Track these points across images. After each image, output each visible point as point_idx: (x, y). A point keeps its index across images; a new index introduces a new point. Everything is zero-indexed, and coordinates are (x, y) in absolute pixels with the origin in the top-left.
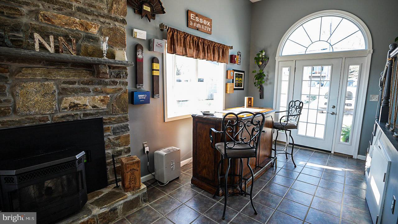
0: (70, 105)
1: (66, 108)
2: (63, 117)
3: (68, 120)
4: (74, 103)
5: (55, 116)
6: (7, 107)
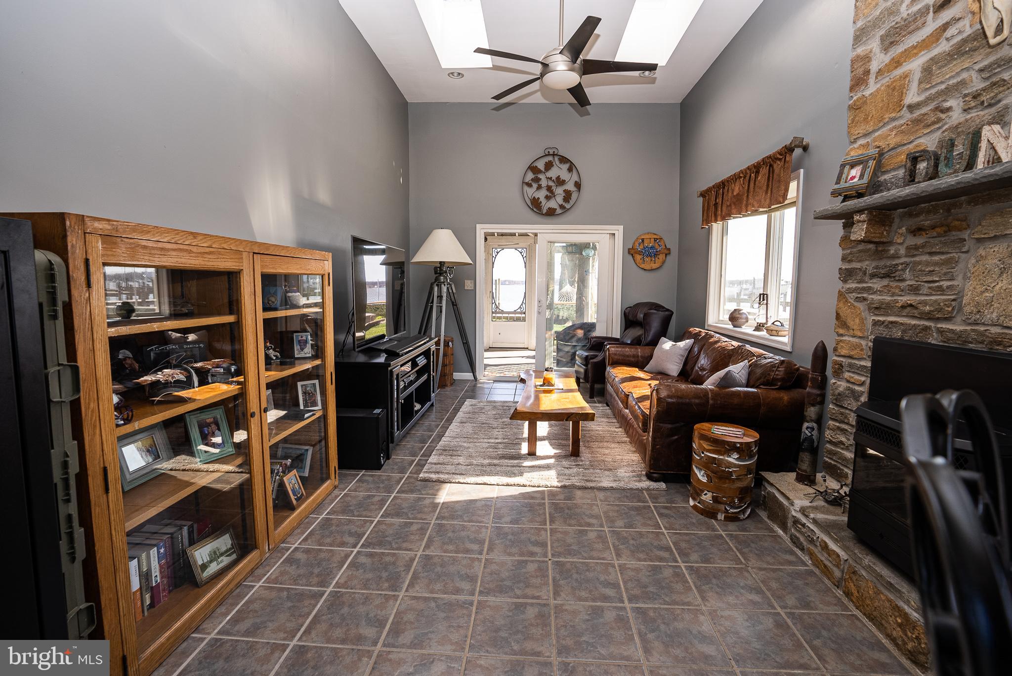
6: (948, 300)
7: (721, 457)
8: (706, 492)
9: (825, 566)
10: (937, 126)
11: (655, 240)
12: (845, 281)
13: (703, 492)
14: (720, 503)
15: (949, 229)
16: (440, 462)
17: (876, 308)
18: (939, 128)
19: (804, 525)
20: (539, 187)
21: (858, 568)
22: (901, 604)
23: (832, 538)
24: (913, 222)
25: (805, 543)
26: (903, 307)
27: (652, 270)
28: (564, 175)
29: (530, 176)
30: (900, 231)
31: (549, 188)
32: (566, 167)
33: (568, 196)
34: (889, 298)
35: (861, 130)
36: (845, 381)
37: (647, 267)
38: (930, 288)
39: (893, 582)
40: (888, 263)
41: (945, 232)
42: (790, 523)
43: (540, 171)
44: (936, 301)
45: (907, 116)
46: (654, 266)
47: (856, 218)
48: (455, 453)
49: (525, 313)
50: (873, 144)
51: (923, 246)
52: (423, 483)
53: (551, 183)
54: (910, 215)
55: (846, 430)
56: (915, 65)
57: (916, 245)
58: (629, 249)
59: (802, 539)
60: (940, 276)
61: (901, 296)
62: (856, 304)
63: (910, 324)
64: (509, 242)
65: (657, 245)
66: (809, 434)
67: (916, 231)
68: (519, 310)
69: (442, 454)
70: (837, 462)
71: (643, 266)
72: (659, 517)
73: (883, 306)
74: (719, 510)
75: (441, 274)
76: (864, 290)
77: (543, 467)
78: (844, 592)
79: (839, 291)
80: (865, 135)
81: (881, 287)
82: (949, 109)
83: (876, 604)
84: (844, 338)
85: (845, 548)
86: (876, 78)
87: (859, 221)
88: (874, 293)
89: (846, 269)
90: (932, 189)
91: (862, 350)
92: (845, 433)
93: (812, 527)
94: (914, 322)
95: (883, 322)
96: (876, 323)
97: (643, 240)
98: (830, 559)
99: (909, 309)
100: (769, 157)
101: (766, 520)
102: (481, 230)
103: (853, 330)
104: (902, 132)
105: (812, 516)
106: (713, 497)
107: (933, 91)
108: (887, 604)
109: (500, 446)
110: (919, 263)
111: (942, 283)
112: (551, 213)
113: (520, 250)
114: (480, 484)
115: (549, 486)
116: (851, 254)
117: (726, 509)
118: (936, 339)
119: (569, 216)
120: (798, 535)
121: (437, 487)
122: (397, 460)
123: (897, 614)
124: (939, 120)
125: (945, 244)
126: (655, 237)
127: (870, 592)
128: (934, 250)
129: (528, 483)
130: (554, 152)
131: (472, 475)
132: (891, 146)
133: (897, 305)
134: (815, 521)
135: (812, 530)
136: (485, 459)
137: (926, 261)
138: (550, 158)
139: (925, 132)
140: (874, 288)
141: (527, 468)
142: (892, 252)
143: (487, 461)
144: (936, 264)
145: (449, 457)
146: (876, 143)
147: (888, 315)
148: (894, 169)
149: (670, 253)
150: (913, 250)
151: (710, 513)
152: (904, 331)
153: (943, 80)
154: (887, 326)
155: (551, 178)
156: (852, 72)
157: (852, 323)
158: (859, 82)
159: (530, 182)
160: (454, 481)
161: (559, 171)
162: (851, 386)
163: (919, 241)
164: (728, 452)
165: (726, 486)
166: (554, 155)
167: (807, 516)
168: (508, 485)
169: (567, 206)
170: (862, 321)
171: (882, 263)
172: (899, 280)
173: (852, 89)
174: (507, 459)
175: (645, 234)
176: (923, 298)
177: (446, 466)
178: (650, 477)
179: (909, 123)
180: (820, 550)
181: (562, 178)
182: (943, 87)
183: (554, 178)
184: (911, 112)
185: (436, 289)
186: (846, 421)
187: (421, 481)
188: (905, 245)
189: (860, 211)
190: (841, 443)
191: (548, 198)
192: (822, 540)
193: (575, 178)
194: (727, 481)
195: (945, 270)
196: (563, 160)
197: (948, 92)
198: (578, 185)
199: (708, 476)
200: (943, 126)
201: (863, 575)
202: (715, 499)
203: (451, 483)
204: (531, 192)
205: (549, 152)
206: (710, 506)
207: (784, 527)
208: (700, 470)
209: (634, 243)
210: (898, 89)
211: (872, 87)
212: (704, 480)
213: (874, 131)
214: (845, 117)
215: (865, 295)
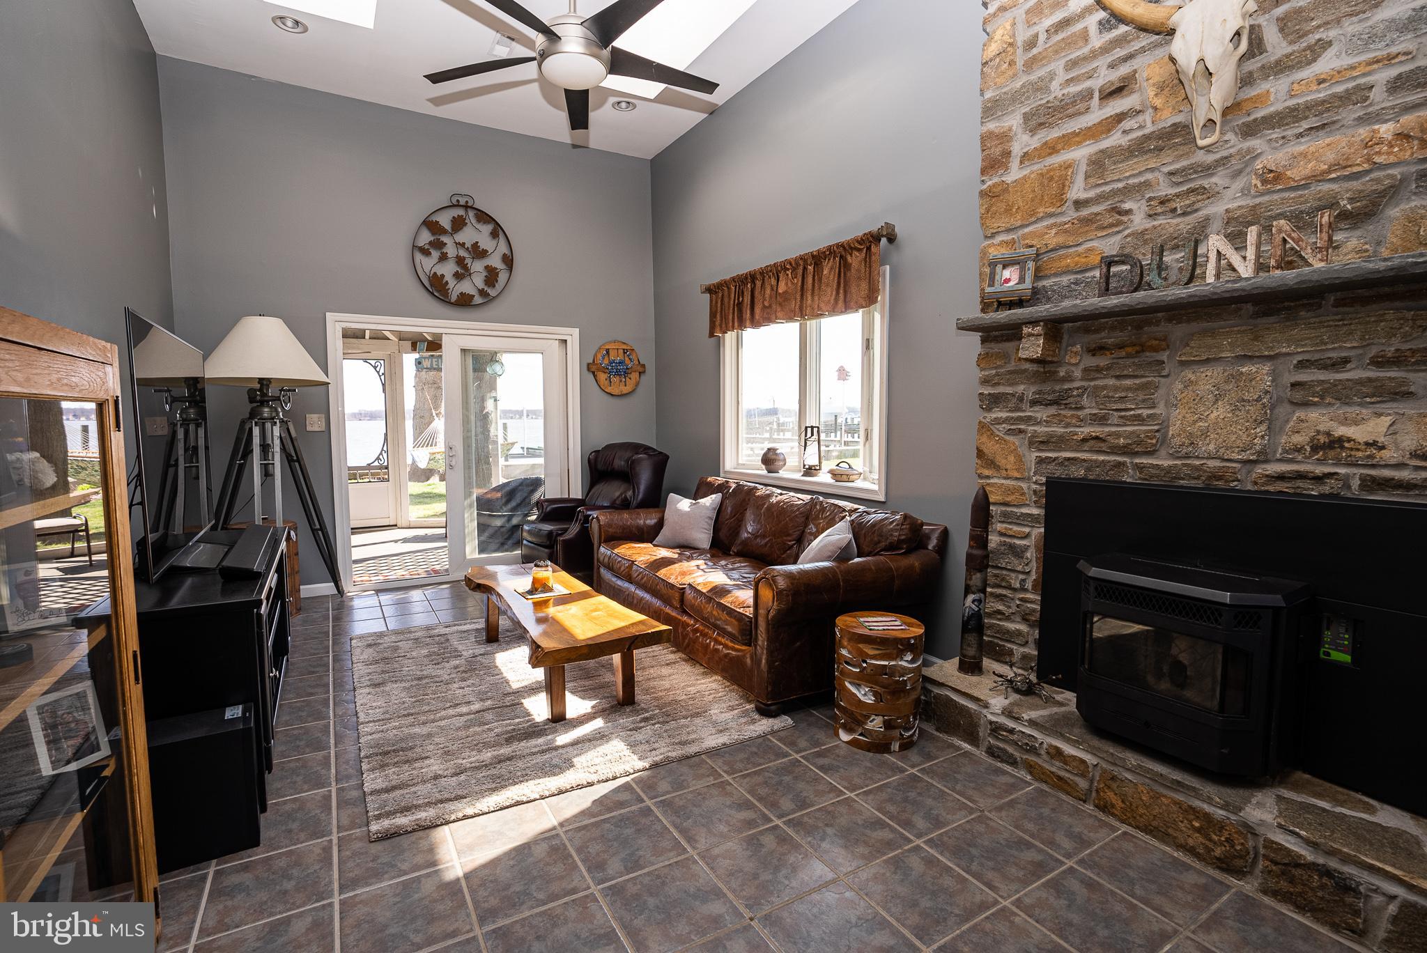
0: (1312, 439)
1: (1299, 449)
2: (1281, 477)
3: (1298, 491)
4: (1328, 434)
5: (1260, 471)
6: (1151, 431)
7: (893, 663)
8: (873, 717)
9: (1060, 778)
10: (1117, 229)
11: (625, 351)
12: (989, 410)
13: (869, 717)
14: (894, 728)
15: (1143, 348)
16: (394, 783)
17: (1042, 442)
18: (1119, 232)
19: (1012, 731)
20: (443, 258)
21: (1116, 771)
22: (1197, 803)
23: (1068, 741)
24: (1094, 339)
25: (1017, 754)
26: (1084, 440)
27: (622, 396)
28: (486, 243)
29: (425, 237)
30: (1074, 349)
31: (460, 261)
32: (487, 229)
33: (491, 276)
34: (1062, 430)
35: (1003, 223)
36: (996, 534)
37: (616, 392)
38: (1121, 417)
39: (1179, 779)
40: (1057, 388)
41: (1137, 352)
42: (983, 732)
43: (443, 231)
44: (1133, 432)
45: (1071, 214)
46: (626, 390)
47: (1026, 330)
48: (410, 754)
49: (387, 468)
50: (1022, 242)
51: (1108, 368)
52: (386, 843)
53: (462, 253)
54: (1087, 331)
55: (1005, 596)
56: (1081, 154)
57: (1097, 366)
58: (588, 364)
59: (1010, 749)
60: (1137, 404)
61: (1080, 426)
62: (1007, 438)
63: (1096, 461)
64: (354, 348)
65: (627, 359)
66: (976, 609)
67: (1096, 350)
68: (376, 464)
69: (387, 765)
70: (993, 637)
71: (609, 390)
72: (825, 773)
73: (1054, 440)
74: (893, 739)
75: (263, 403)
76: (1020, 419)
77: (595, 739)
78: (1096, 806)
79: (980, 422)
80: (1009, 230)
81: (1048, 417)
82: (1129, 212)
83: (1156, 811)
84: (992, 481)
85: (1092, 751)
86: (1021, 162)
87: (1030, 335)
88: (1039, 423)
89: (990, 394)
90: (1153, 300)
91: (1023, 494)
92: (1002, 600)
93: (1028, 731)
94: (1101, 458)
95: (1055, 459)
96: (1040, 461)
97: (608, 352)
98: (1068, 768)
99: (1092, 443)
100: (841, 246)
101: (935, 733)
102: (336, 323)
103: (1006, 470)
104: (1066, 231)
105: (1026, 717)
106: (885, 722)
107: (1107, 188)
108: (1175, 808)
109: (489, 716)
110: (1104, 387)
111: (1139, 412)
112: (464, 302)
113: (373, 362)
114: (507, 807)
115: (632, 771)
116: (997, 374)
117: (901, 734)
118: (1132, 477)
119: (494, 309)
120: (1001, 745)
121: (424, 844)
122: (288, 807)
123: (1192, 817)
124: (1119, 223)
125: (1139, 366)
126: (625, 347)
127: (1144, 798)
128: (1125, 372)
129: (594, 778)
130: (467, 202)
131: (482, 794)
132: (1050, 247)
133: (1075, 437)
134: (1032, 723)
135: (1030, 735)
136: (480, 751)
137: (1114, 386)
138: (461, 212)
139: (1099, 235)
140: (1036, 418)
141: (571, 749)
142: (1062, 374)
143: (487, 755)
144: (1128, 389)
145: (406, 767)
146: (1027, 241)
147: (1060, 451)
148: (1055, 275)
149: (644, 372)
150: (1089, 373)
151: (879, 746)
152: (1088, 469)
153: (1121, 177)
154: (1061, 464)
155: (463, 245)
156: (983, 150)
157: (1004, 461)
158: (993, 164)
159: (426, 247)
160: (453, 817)
161: (475, 234)
162: (1008, 540)
163: (1102, 361)
164: (899, 655)
165: (900, 702)
166: (466, 207)
167: (1017, 719)
168: (561, 792)
169: (492, 292)
170: (1020, 459)
171: (1047, 387)
172: (1077, 409)
173: (983, 172)
174: (520, 740)
175: (610, 342)
176: (1114, 429)
177: (413, 789)
178: (765, 712)
179: (1076, 221)
180: (1047, 759)
181: (482, 246)
182: (1120, 185)
183: (468, 245)
184: (1077, 209)
185: (256, 431)
186: (1004, 584)
187: (379, 840)
188: (1082, 366)
189: (1034, 322)
190: (999, 612)
191: (458, 277)
192: (1051, 746)
193: (503, 248)
194: (902, 695)
195: (1141, 397)
196: (483, 217)
197: (1128, 192)
198: (508, 261)
199: (875, 694)
200: (1123, 230)
201: (1126, 779)
202: (888, 725)
203: (447, 823)
204: (428, 264)
205: (458, 201)
206: (881, 736)
207: (973, 739)
208: (858, 686)
209: (595, 356)
210: (1056, 182)
211: (1014, 173)
212: (869, 699)
213: (1023, 226)
214: (975, 206)
215: (1022, 427)
